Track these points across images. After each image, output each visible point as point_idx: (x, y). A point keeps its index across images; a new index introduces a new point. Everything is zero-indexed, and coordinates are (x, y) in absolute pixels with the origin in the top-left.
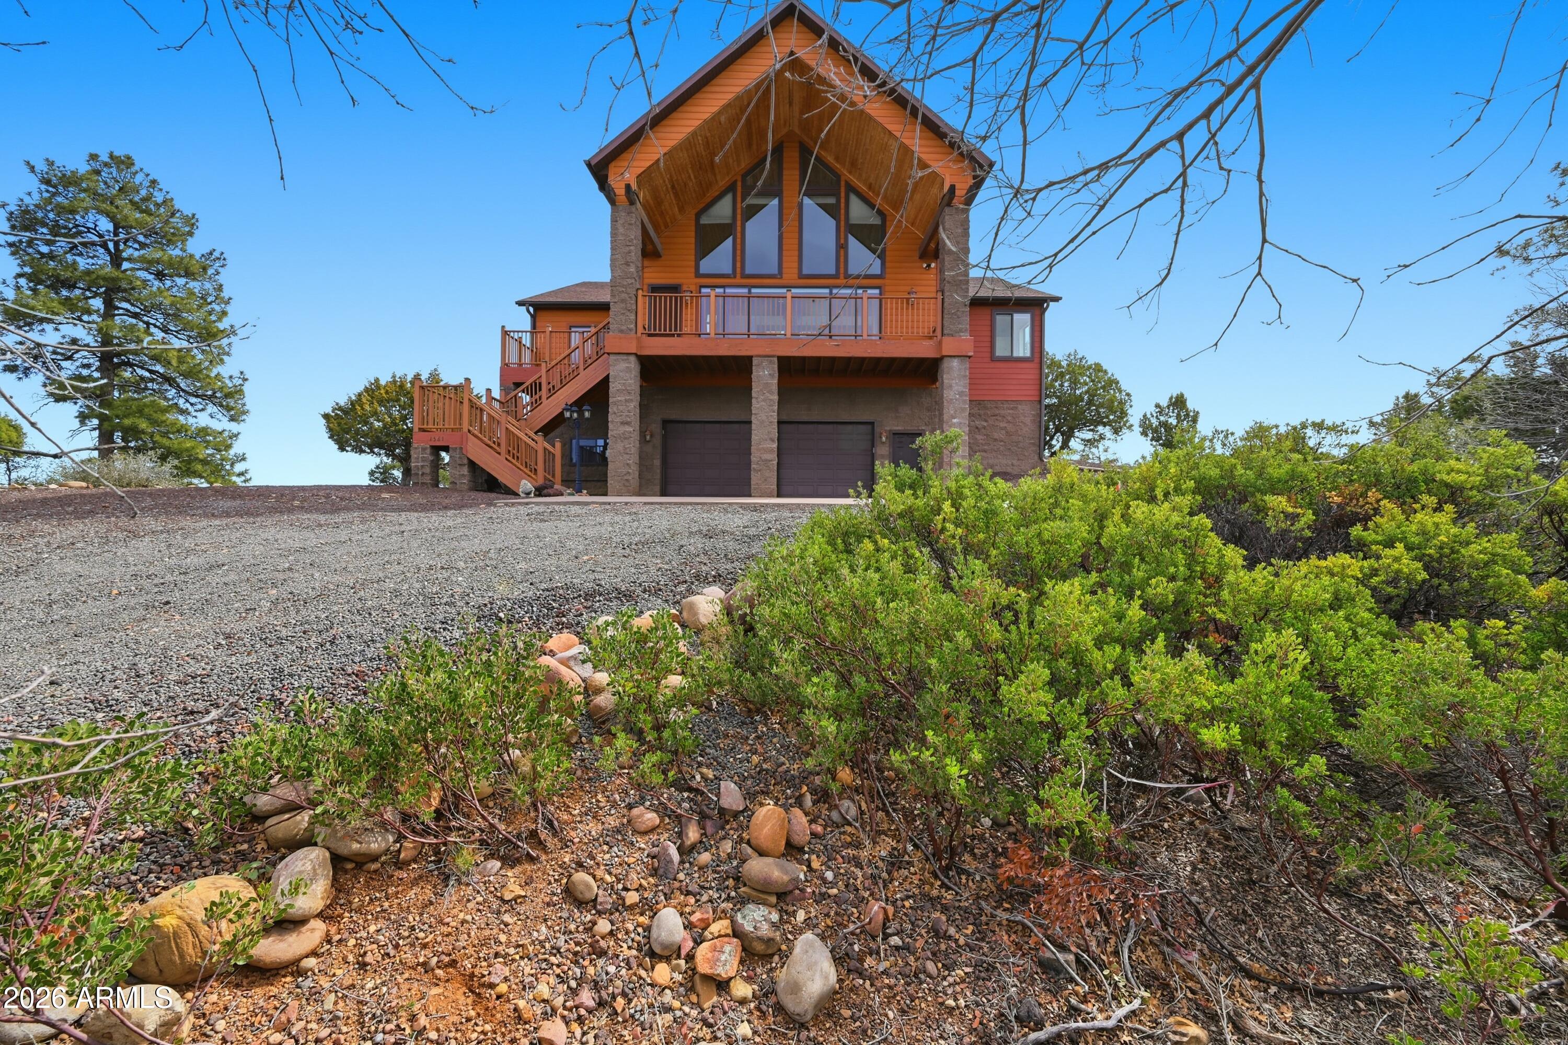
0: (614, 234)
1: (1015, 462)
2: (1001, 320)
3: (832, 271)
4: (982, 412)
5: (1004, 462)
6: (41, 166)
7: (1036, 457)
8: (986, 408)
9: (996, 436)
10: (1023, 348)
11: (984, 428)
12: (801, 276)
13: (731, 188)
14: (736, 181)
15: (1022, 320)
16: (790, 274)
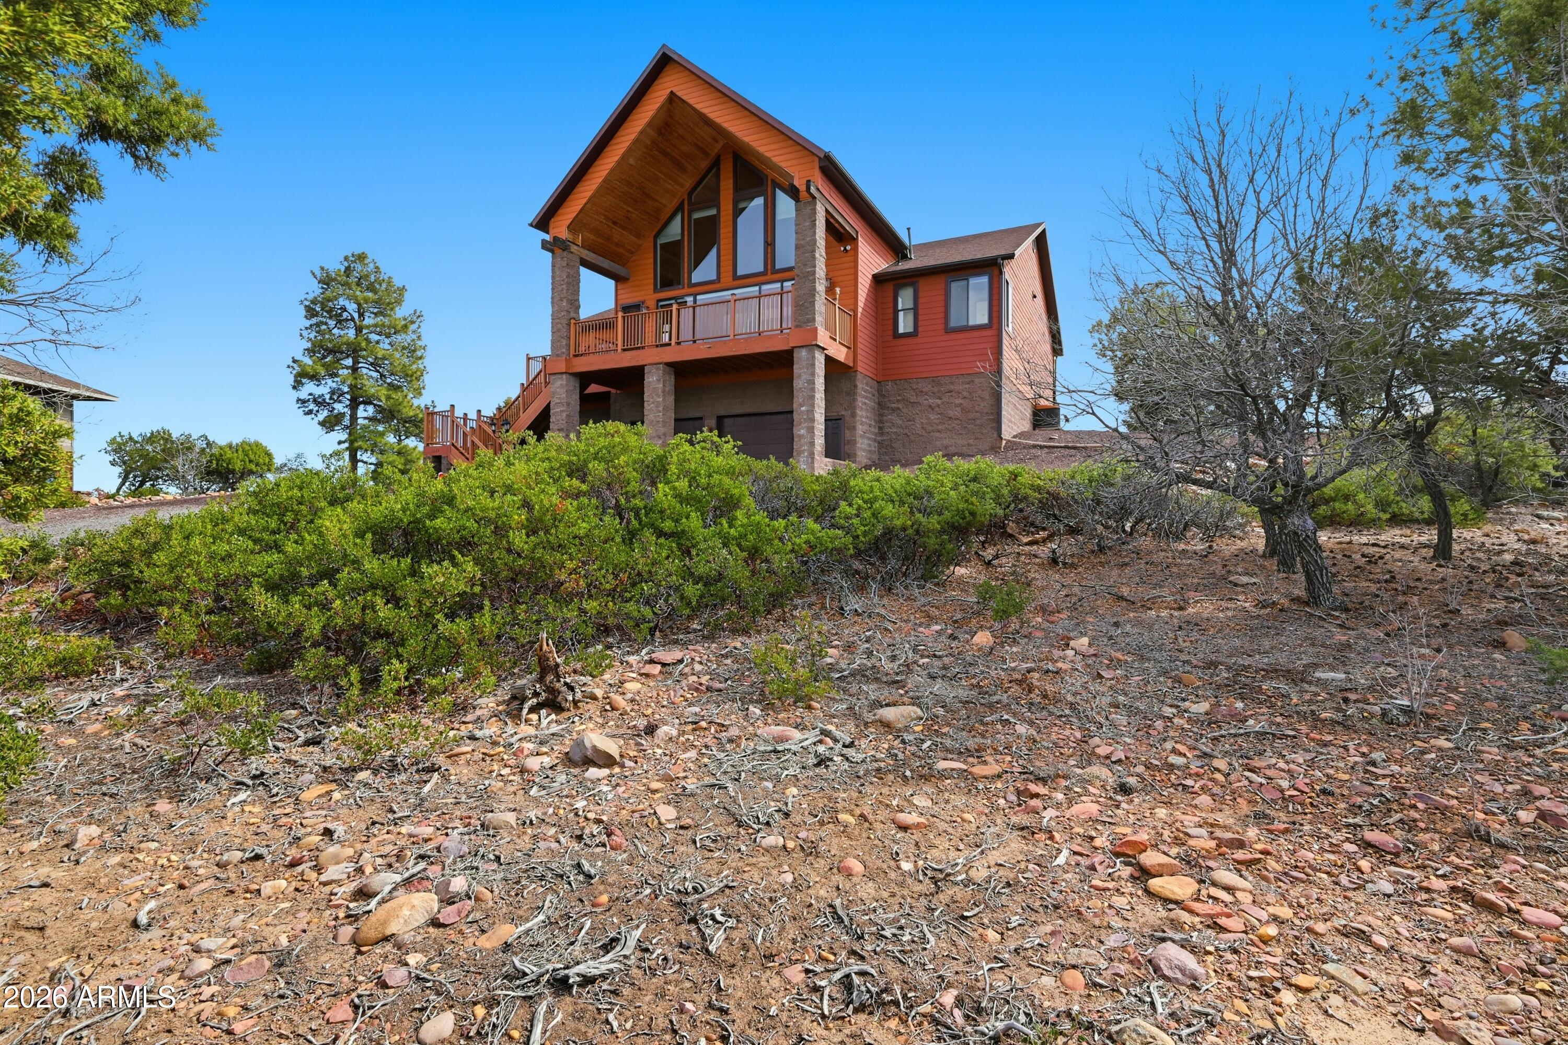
0: (553, 277)
1: (971, 441)
2: (956, 287)
3: (761, 269)
4: (936, 390)
5: (960, 442)
6: (318, 273)
7: (995, 435)
8: (940, 384)
9: (951, 413)
10: (979, 315)
11: (938, 406)
12: (735, 277)
13: (680, 208)
14: (683, 200)
15: (979, 284)
16: (727, 278)
